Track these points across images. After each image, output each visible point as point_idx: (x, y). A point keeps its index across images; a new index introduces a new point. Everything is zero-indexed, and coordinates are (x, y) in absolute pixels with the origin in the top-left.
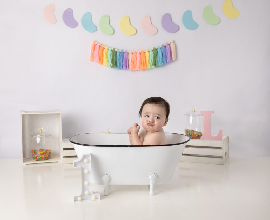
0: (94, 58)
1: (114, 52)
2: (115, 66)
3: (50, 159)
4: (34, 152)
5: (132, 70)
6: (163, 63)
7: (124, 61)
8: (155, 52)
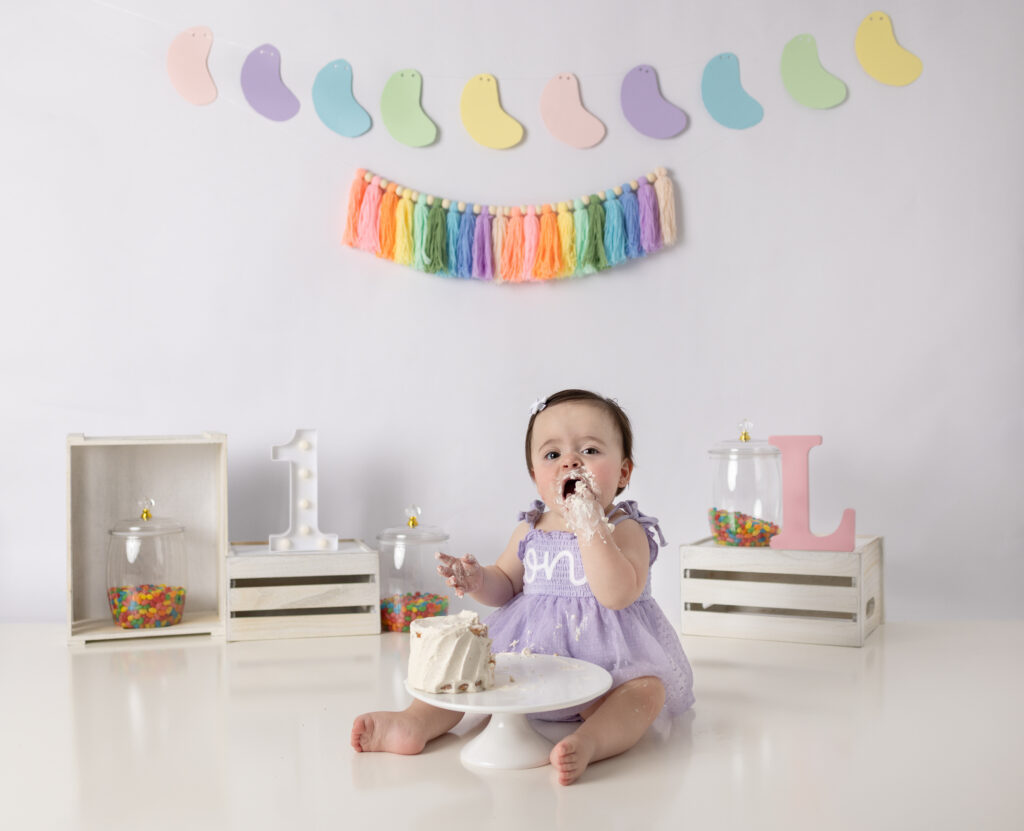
0: (357, 235)
1: (438, 214)
2: (439, 263)
3: (179, 621)
4: (116, 595)
5: (506, 283)
6: (627, 253)
7: (475, 247)
8: (596, 208)
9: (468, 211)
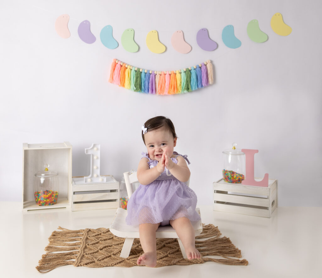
0: (113, 80)
1: (138, 73)
2: (138, 89)
3: (56, 203)
4: (37, 195)
5: (159, 95)
6: (198, 87)
7: (150, 84)
8: (188, 72)
9: (148, 73)
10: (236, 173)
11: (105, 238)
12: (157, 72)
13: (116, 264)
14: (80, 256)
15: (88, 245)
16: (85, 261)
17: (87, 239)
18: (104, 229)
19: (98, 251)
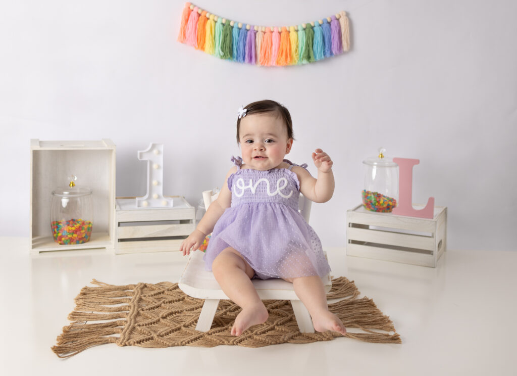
0: (186, 38)
1: (228, 29)
2: (228, 55)
3: (89, 241)
4: (55, 226)
5: (262, 67)
6: (324, 55)
7: (247, 47)
8: (309, 30)
9: (243, 28)
10: (384, 197)
11: (170, 298)
12: (258, 27)
13: (188, 342)
14: (128, 329)
15: (143, 310)
16: (137, 337)
17: (140, 299)
18: (170, 283)
19: (159, 320)
